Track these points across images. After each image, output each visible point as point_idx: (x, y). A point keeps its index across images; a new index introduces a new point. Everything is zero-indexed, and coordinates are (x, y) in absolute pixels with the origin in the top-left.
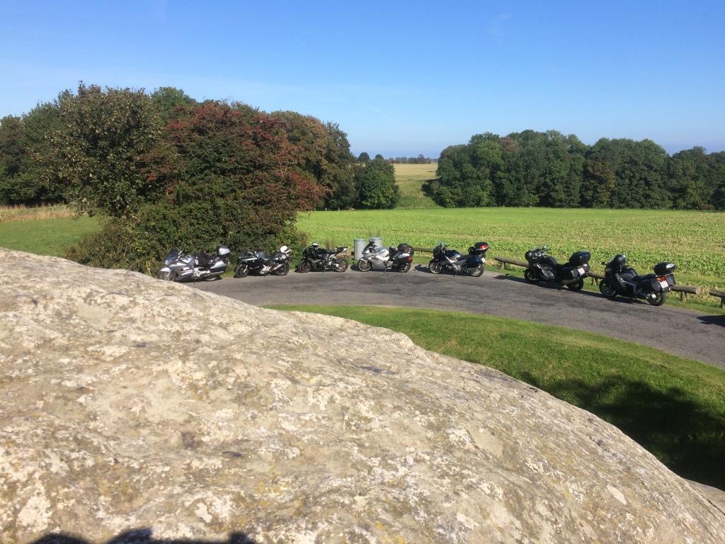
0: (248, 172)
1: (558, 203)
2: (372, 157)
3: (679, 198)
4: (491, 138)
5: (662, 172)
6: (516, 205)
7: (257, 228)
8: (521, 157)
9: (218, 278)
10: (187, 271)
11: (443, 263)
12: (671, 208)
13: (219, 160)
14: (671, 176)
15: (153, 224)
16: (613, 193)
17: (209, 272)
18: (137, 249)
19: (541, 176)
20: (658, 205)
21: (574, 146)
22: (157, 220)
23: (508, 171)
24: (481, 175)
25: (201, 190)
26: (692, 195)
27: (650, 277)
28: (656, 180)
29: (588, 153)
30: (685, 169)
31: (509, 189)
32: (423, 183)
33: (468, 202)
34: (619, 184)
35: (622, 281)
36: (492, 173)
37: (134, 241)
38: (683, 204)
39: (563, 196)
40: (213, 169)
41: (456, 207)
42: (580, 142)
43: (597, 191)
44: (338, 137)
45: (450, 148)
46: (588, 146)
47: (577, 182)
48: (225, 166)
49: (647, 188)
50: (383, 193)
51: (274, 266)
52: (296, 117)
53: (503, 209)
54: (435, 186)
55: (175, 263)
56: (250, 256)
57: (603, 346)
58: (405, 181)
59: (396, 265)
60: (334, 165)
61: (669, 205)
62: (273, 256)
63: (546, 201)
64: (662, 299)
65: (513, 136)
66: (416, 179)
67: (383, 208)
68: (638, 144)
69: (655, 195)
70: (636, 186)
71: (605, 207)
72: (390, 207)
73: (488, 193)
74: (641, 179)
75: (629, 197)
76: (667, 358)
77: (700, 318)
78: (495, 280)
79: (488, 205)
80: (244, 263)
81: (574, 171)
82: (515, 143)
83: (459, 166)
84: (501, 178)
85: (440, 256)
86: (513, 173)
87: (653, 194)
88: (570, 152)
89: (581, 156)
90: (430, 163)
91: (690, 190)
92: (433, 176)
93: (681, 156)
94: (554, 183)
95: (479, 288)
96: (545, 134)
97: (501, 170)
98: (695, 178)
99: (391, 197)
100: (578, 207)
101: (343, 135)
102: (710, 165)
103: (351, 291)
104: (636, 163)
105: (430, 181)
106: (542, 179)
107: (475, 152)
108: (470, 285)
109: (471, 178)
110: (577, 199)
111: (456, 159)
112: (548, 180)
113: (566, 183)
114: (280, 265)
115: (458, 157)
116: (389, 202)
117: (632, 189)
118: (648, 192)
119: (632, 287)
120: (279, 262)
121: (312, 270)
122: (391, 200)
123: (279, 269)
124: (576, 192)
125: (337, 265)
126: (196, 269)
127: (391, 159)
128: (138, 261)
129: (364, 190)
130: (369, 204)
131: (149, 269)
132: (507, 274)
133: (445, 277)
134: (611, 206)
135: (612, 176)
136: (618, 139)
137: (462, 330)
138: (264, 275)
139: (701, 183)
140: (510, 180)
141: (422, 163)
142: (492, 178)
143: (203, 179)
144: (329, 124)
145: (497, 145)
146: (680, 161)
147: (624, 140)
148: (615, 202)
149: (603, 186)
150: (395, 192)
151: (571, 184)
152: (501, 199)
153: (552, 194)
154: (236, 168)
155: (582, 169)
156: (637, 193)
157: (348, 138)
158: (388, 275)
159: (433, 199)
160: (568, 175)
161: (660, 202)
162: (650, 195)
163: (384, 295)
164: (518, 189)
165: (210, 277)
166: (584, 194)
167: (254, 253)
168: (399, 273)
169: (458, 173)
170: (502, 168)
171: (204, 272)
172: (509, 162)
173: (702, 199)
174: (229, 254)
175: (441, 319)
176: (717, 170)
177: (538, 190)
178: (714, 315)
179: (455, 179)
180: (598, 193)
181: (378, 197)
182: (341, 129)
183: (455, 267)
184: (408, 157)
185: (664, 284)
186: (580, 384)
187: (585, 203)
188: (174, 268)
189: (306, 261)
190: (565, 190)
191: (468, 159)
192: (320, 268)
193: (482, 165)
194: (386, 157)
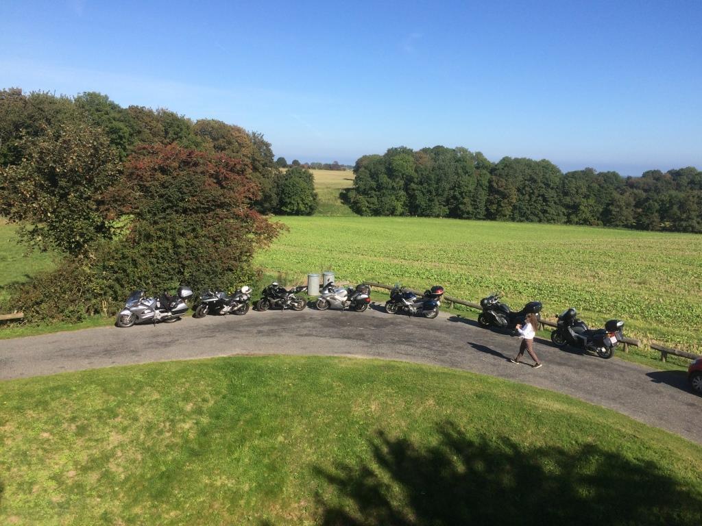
0: (210, 210)
1: (465, 216)
2: (289, 162)
3: (573, 215)
4: (405, 151)
5: (558, 190)
6: (428, 216)
7: (216, 266)
8: (432, 170)
9: (179, 319)
10: (148, 314)
11: (400, 304)
12: (566, 223)
13: (183, 200)
14: (566, 194)
15: (112, 263)
16: (515, 207)
17: (170, 314)
18: (94, 289)
19: (450, 189)
20: (554, 220)
21: (480, 162)
22: (116, 260)
23: (421, 183)
24: (395, 186)
25: (161, 230)
26: (584, 212)
27: (600, 331)
28: (553, 197)
29: (493, 170)
30: (577, 189)
31: (421, 200)
32: (341, 191)
33: (383, 211)
34: (520, 200)
35: (573, 334)
36: (406, 185)
37: (90, 281)
38: (576, 220)
39: (470, 209)
40: (175, 208)
41: (372, 216)
42: (486, 159)
43: (500, 205)
44: (262, 146)
45: (365, 157)
46: (493, 163)
47: (483, 196)
48: (186, 205)
49: (544, 204)
50: (302, 200)
51: (235, 306)
52: (222, 126)
53: (416, 219)
54: (352, 195)
55: (137, 306)
56: (211, 296)
57: (574, 410)
58: (323, 189)
59: (353, 305)
60: (258, 174)
61: (563, 220)
62: (234, 296)
63: (455, 213)
64: (611, 352)
65: (425, 151)
66: (333, 187)
67: (302, 215)
68: (538, 164)
69: (552, 211)
70: (535, 202)
71: (507, 220)
72: (309, 214)
73: (402, 203)
74: (539, 195)
75: (529, 212)
76: (636, 425)
77: (649, 375)
78: (450, 323)
79: (402, 215)
80: (205, 304)
81: (481, 186)
82: (427, 158)
83: (375, 177)
84: (413, 190)
85: (397, 298)
86: (425, 185)
87: (549, 209)
88: (477, 168)
89: (487, 172)
90: (344, 170)
91: (582, 207)
92: (350, 184)
93: (573, 175)
94: (462, 196)
95: (437, 334)
96: (454, 150)
97: (414, 182)
98: (586, 197)
99: (309, 204)
100: (484, 219)
101: (267, 145)
102: (599, 185)
103: (317, 336)
104: (535, 181)
105: (348, 190)
106: (452, 192)
107: (390, 164)
108: (429, 329)
109: (387, 188)
110: (483, 211)
111: (373, 170)
112: (457, 193)
113: (473, 197)
114: (240, 305)
115: (374, 168)
116: (308, 209)
117: (532, 205)
118: (545, 208)
119: (583, 340)
120: (240, 302)
121: (271, 308)
122: (310, 207)
123: (239, 310)
124: (482, 206)
125: (296, 304)
126: (157, 311)
127: (307, 164)
128: (94, 301)
129: (283, 196)
130: (288, 210)
131: (105, 310)
132: (458, 316)
133: (401, 318)
134: (513, 219)
135: (514, 192)
136: (520, 158)
137: (437, 387)
138: (223, 315)
139: (591, 201)
140: (422, 192)
141: (338, 170)
142: (406, 189)
143: (164, 218)
144: (254, 134)
145: (412, 159)
146: (574, 180)
147: (524, 159)
148: (517, 215)
149: (506, 201)
150: (314, 199)
151: (478, 198)
152: (414, 210)
153: (461, 206)
154: (197, 208)
155: (488, 185)
156: (536, 208)
157: (271, 148)
158: (346, 315)
159: (350, 207)
160: (475, 189)
161: (555, 218)
162: (547, 211)
163: (350, 341)
164: (429, 200)
165: (171, 319)
166: (489, 207)
167: (215, 293)
168: (356, 313)
169: (374, 183)
170: (416, 180)
171: (166, 314)
172: (422, 174)
173: (593, 216)
174: (191, 295)
175: (414, 374)
176: (606, 190)
177: (447, 202)
178: (659, 370)
179: (371, 188)
180: (502, 207)
181: (298, 203)
182: (266, 139)
183: (411, 308)
184: (323, 163)
185: (613, 340)
186: (561, 452)
187: (490, 216)
188: (136, 311)
189: (265, 299)
190: (473, 203)
191: (384, 170)
192: (278, 307)
193: (397, 177)
194: (302, 162)
